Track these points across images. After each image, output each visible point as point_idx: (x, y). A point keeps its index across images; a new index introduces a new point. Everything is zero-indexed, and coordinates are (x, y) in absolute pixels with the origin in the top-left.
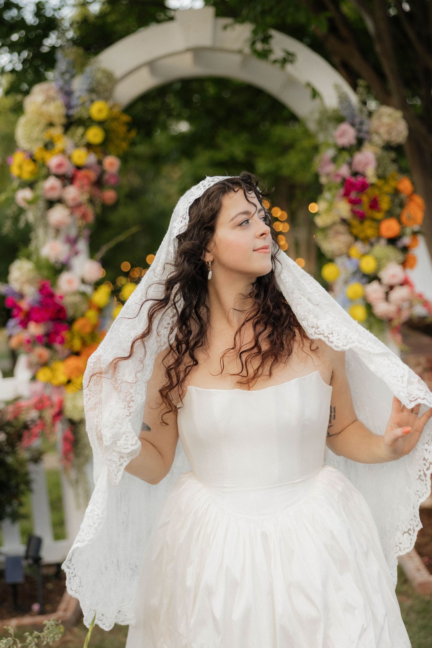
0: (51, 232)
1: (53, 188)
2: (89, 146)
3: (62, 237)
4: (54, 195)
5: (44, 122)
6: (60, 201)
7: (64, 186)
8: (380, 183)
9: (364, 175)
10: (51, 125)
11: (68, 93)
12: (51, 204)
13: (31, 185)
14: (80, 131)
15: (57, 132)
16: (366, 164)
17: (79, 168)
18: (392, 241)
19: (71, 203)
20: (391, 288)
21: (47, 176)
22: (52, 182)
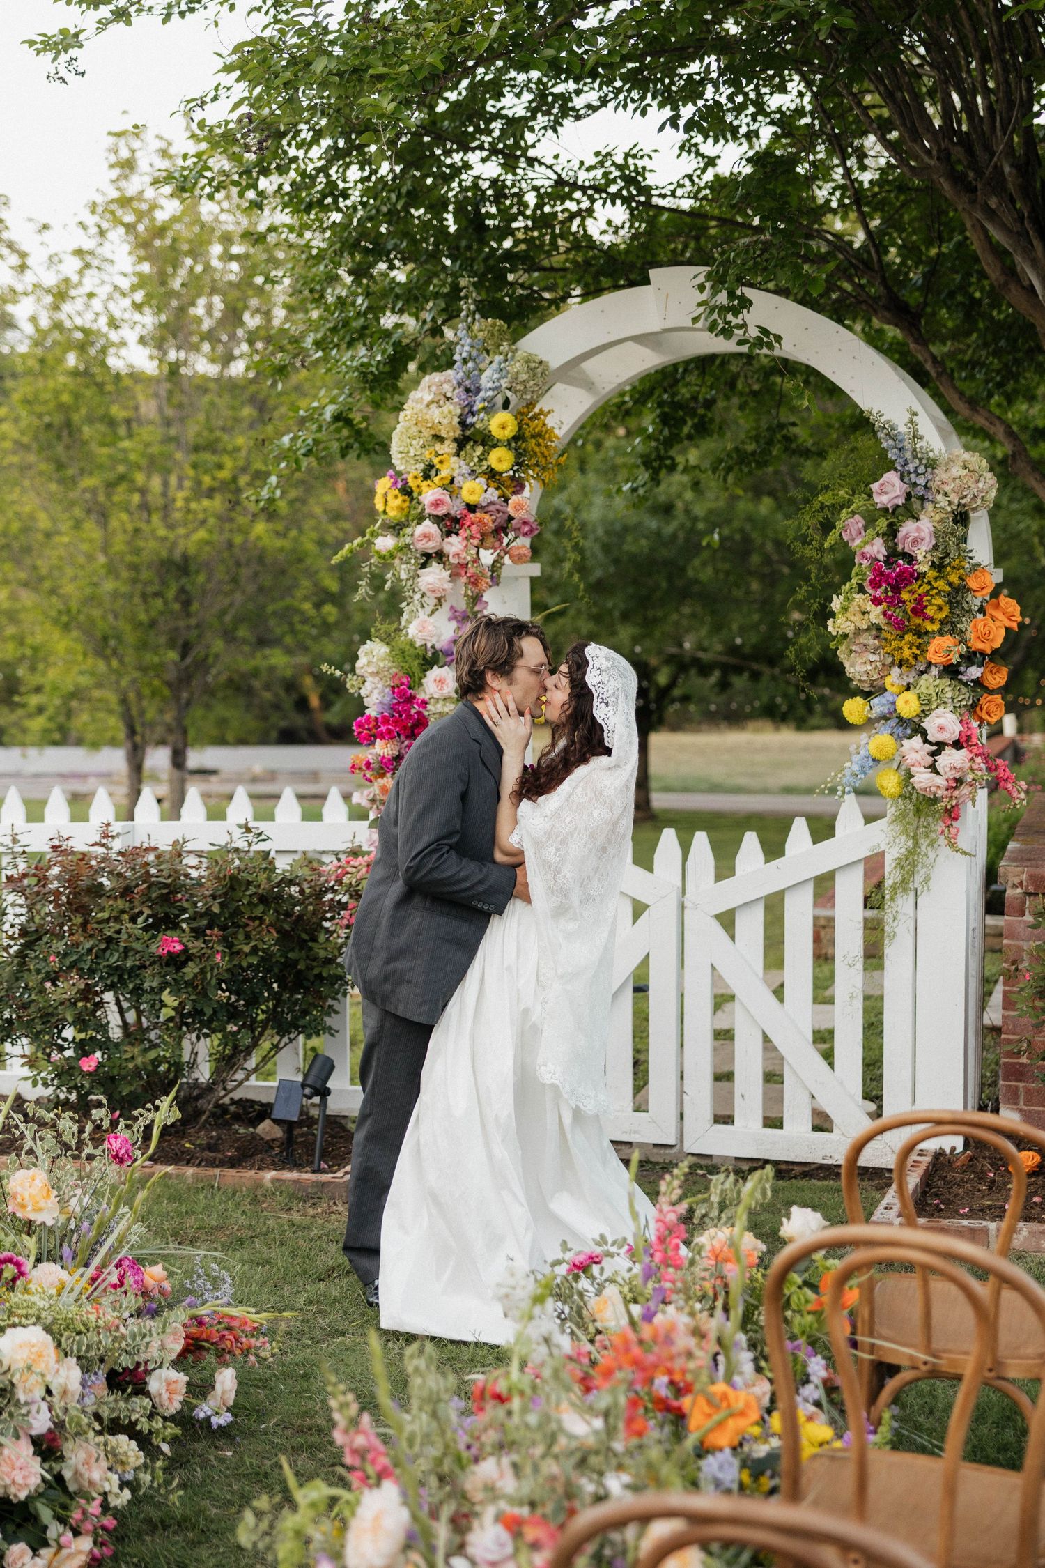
0: (431, 601)
1: (426, 536)
2: (492, 475)
3: (444, 612)
4: (431, 546)
5: (427, 433)
6: (440, 556)
7: (448, 534)
8: (932, 574)
9: (910, 558)
10: (438, 438)
11: (471, 391)
12: (427, 558)
13: (396, 528)
14: (479, 450)
15: (448, 448)
16: (916, 542)
17: (471, 508)
18: (951, 671)
19: (454, 561)
20: (940, 746)
21: (420, 519)
22: (428, 526)
